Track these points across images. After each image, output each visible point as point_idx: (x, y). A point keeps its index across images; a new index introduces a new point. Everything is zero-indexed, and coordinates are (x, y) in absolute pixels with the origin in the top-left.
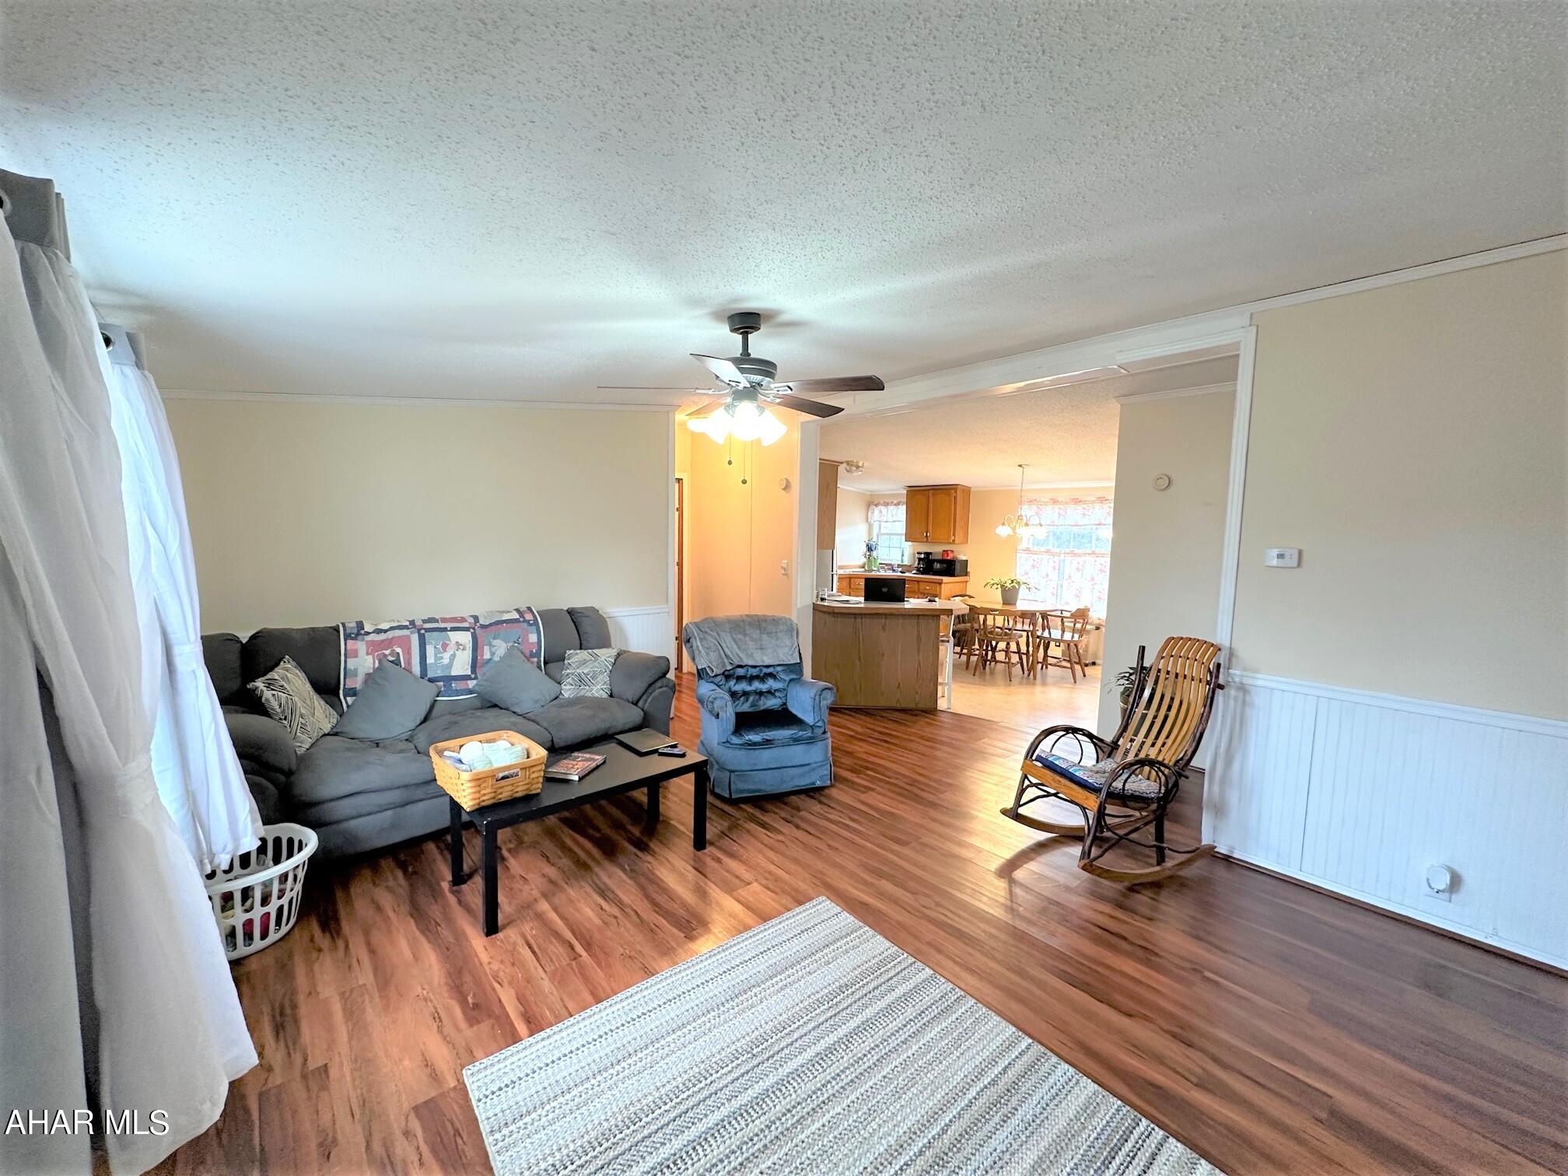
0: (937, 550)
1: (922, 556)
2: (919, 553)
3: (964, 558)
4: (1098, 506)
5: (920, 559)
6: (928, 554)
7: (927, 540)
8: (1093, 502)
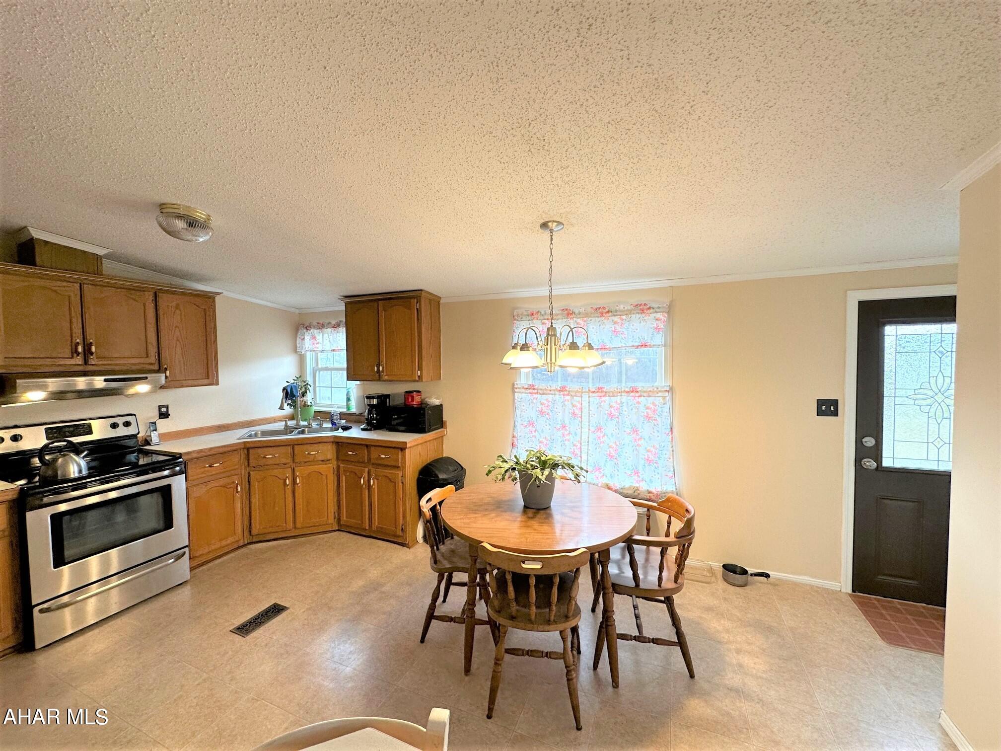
0: (396, 390)
1: (375, 401)
2: (369, 397)
3: (436, 402)
4: (635, 317)
5: (372, 406)
6: (383, 398)
7: (378, 377)
8: (629, 312)
